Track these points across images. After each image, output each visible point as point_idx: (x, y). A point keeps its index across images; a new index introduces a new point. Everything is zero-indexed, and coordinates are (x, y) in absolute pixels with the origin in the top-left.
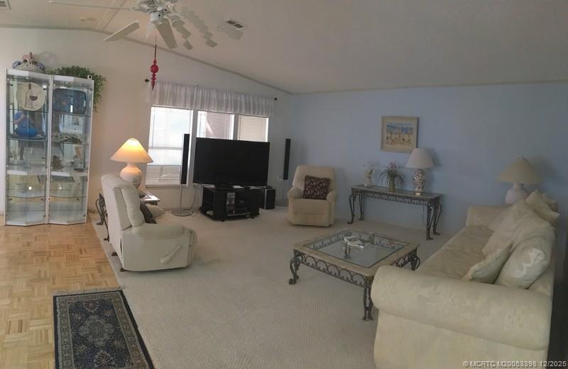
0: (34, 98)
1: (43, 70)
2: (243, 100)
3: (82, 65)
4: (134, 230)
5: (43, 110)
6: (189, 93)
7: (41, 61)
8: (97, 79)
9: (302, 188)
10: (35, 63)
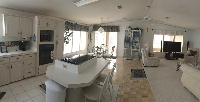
0: (130, 35)
1: (132, 29)
2: (176, 32)
3: (138, 27)
4: (146, 58)
5: (131, 37)
6: (162, 32)
7: (131, 27)
8: (142, 30)
9: (189, 54)
10: (130, 28)
